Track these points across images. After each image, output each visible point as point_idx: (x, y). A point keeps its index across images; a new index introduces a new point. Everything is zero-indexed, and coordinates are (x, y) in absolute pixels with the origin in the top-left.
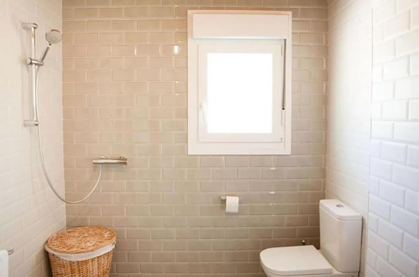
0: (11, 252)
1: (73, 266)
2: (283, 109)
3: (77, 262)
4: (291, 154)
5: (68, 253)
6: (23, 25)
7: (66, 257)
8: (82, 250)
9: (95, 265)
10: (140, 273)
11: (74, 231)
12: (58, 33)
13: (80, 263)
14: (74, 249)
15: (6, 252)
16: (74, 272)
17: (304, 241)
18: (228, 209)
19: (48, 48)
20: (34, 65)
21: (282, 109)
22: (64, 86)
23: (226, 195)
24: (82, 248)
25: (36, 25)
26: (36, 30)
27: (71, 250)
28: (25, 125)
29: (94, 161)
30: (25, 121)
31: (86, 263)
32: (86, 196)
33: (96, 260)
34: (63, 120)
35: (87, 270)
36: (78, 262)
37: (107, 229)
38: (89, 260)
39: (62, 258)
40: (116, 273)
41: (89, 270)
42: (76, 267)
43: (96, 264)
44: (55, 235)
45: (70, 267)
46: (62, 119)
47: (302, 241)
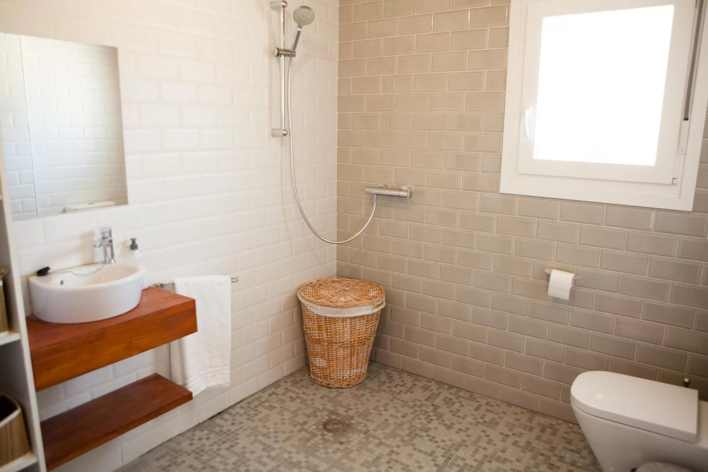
0: (234, 280)
1: (320, 321)
2: (686, 119)
3: (324, 316)
4: (694, 211)
5: (315, 303)
6: (273, 5)
7: (311, 307)
8: (331, 304)
9: (346, 327)
10: (419, 360)
11: (340, 281)
12: (308, 10)
13: (328, 319)
14: (323, 300)
15: (229, 278)
16: (321, 329)
17: (686, 380)
18: (552, 292)
19: (299, 33)
20: (283, 56)
21: (683, 118)
22: (341, 83)
23: (552, 268)
24: (331, 302)
25: (286, 2)
26: (286, 9)
27: (318, 301)
28: (273, 135)
29: (368, 190)
30: (273, 130)
31: (335, 321)
32: (351, 237)
33: (348, 321)
34: (338, 131)
35: (336, 331)
36: (326, 318)
37: (379, 287)
38: (338, 318)
39: (308, 308)
40: (389, 352)
41: (338, 331)
42: (323, 323)
43: (348, 326)
44: (315, 281)
45: (317, 322)
46: (337, 129)
47: (684, 378)
